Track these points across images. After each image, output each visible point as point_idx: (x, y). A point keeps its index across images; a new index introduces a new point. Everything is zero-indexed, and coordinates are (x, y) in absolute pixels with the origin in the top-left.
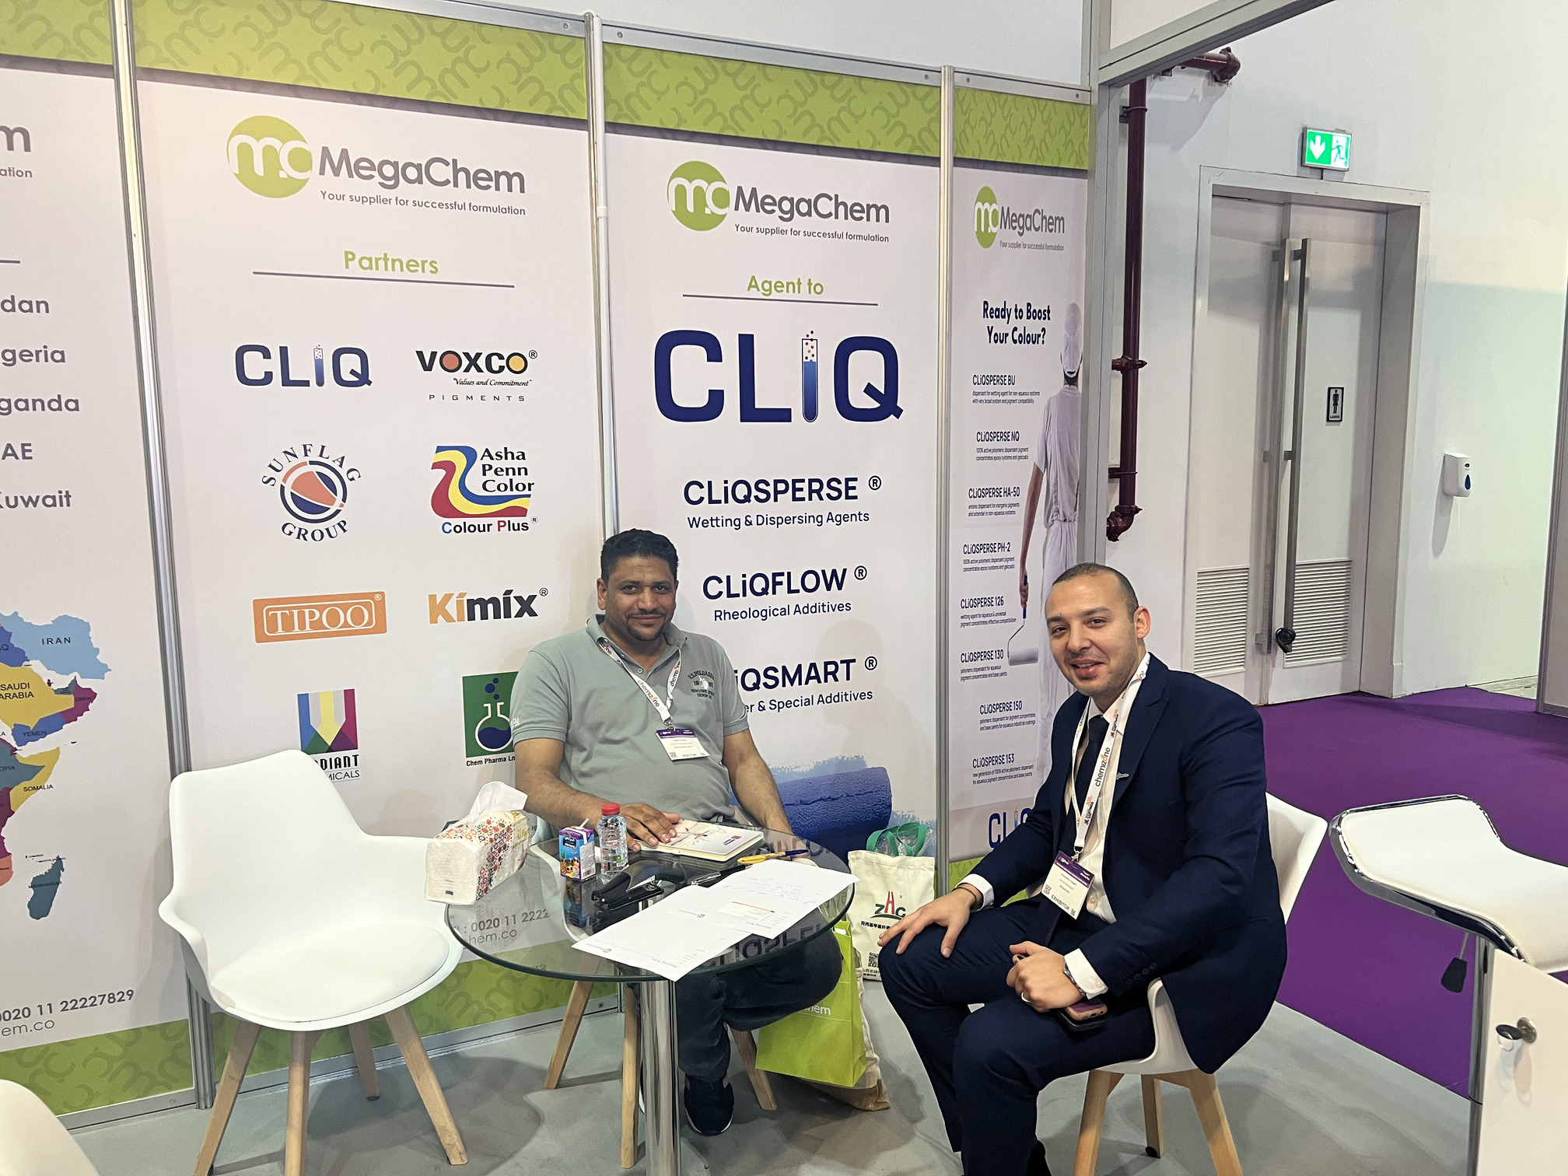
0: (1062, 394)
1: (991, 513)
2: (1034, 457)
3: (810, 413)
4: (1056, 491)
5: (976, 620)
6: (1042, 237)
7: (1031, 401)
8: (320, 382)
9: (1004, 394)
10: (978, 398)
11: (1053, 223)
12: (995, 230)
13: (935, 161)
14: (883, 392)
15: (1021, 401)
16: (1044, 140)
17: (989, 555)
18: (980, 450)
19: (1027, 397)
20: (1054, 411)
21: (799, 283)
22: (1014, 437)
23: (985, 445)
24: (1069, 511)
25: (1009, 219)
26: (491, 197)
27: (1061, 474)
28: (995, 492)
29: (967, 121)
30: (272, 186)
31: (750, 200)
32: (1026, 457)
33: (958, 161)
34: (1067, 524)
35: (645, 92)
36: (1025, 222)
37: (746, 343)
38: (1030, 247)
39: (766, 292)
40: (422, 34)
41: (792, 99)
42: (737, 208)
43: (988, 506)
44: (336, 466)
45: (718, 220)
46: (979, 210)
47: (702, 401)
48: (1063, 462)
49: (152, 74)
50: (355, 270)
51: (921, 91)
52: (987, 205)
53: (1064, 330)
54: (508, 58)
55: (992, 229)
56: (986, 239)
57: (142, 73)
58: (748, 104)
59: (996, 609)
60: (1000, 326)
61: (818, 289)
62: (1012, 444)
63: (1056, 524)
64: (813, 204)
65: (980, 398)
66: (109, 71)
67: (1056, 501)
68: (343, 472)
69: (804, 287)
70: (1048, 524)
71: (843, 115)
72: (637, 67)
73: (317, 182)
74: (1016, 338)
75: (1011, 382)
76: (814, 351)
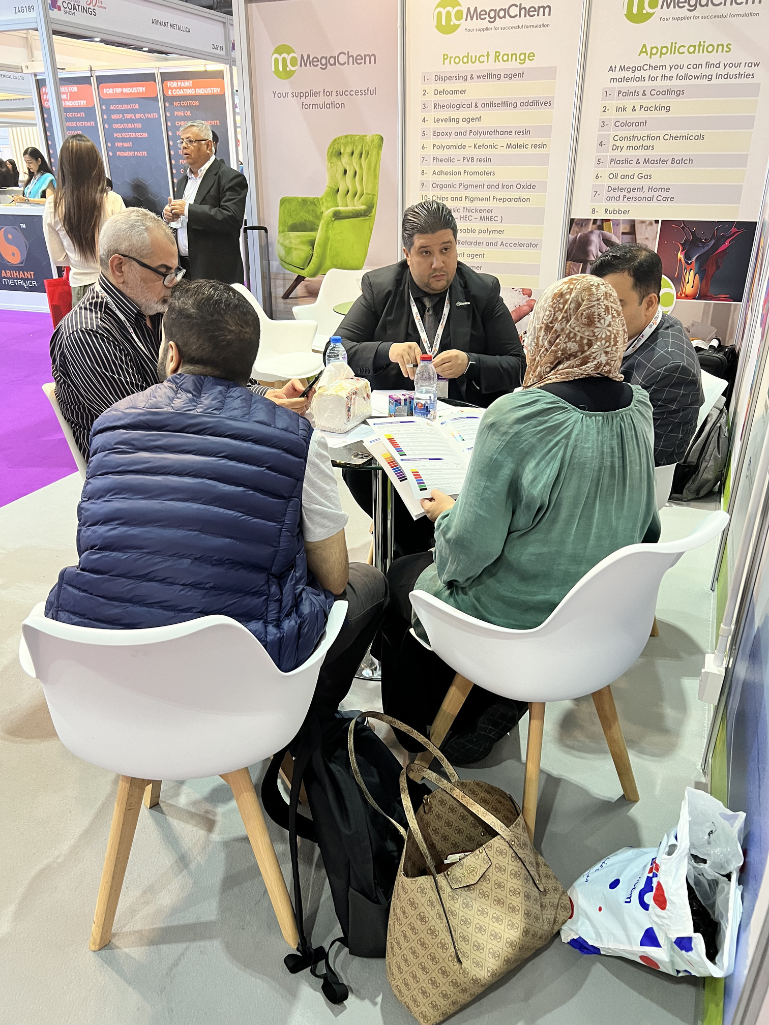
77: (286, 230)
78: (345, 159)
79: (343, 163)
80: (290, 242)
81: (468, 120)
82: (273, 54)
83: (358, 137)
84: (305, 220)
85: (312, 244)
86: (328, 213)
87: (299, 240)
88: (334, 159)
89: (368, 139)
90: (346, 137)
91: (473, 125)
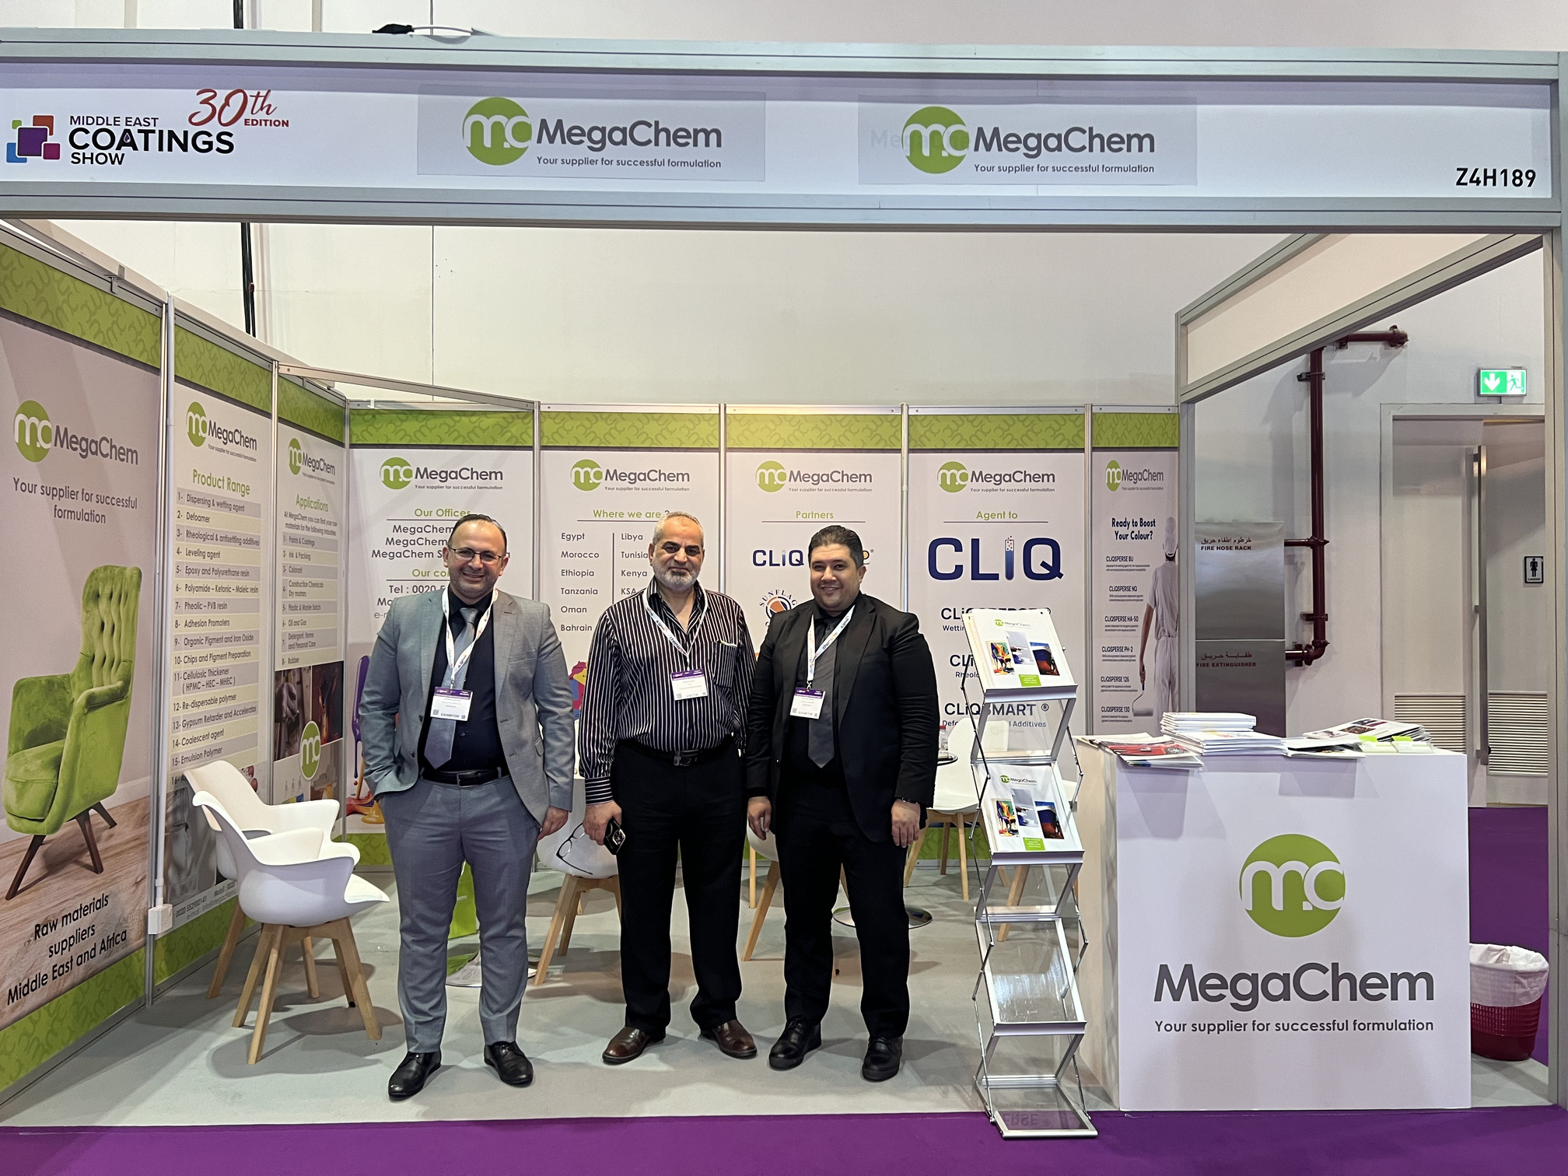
0: (1164, 566)
1: (1120, 630)
2: (1147, 600)
3: (1010, 575)
4: (1162, 619)
5: (1110, 689)
6: (1151, 483)
7: (1144, 570)
8: (784, 565)
9: (1126, 566)
10: (1109, 568)
11: (1155, 476)
12: (1118, 482)
13: (1082, 450)
14: (1051, 565)
15: (1137, 570)
16: (1149, 433)
17: (1118, 653)
18: (1111, 596)
19: (1142, 568)
20: (1159, 575)
21: (1004, 514)
22: (1133, 589)
23: (1115, 593)
24: (1172, 631)
25: (1127, 476)
26: (857, 485)
27: (1166, 611)
28: (1123, 619)
29: (1101, 429)
30: (771, 487)
31: (978, 477)
32: (1142, 600)
33: (1094, 449)
34: (1170, 638)
35: (928, 434)
36: (1137, 477)
37: (975, 543)
38: (1141, 489)
39: (988, 519)
40: (832, 422)
41: (1002, 429)
42: (972, 481)
43: (1118, 626)
44: (788, 599)
45: (962, 487)
46: (1109, 473)
47: (952, 570)
48: (1167, 603)
49: (732, 450)
50: (800, 518)
51: (1074, 418)
52: (1114, 469)
53: (1165, 532)
54: (867, 427)
55: (1116, 481)
56: (1113, 487)
57: (728, 450)
58: (979, 434)
59: (1123, 683)
60: (1122, 530)
61: (1015, 516)
62: (1132, 593)
63: (1163, 638)
64: (1012, 477)
65: (1110, 568)
66: (718, 450)
67: (1163, 625)
68: (790, 601)
69: (1007, 515)
70: (1158, 639)
71: (1029, 433)
72: (925, 424)
73: (788, 484)
74: (1134, 536)
75: (1131, 559)
76: (1012, 546)
77: (21, 748)
78: (103, 603)
79: (101, 610)
80: (27, 771)
81: (212, 555)
82: (17, 414)
83: (118, 569)
84: (50, 720)
85: (56, 763)
86: (80, 700)
87: (39, 762)
88: (91, 604)
89: (128, 573)
90: (106, 568)
91: (216, 562)
